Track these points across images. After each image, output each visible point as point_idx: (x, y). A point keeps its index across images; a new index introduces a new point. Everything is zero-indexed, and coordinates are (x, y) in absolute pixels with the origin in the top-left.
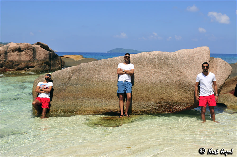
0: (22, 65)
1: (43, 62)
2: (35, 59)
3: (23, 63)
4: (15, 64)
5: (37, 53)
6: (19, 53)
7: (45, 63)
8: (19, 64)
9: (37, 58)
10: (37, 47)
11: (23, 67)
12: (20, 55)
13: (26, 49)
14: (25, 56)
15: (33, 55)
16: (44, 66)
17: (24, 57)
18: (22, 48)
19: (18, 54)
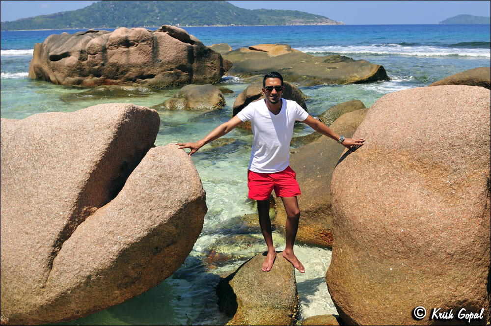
0: (132, 73)
1: (174, 66)
2: (157, 60)
3: (134, 70)
4: (120, 71)
5: (161, 49)
6: (126, 49)
7: (178, 68)
8: (126, 71)
9: (161, 58)
10: (161, 37)
11: (134, 77)
12: (128, 53)
13: (137, 41)
14: (137, 55)
15: (153, 52)
16: (176, 74)
17: (136, 57)
18: (130, 39)
19: (124, 52)
